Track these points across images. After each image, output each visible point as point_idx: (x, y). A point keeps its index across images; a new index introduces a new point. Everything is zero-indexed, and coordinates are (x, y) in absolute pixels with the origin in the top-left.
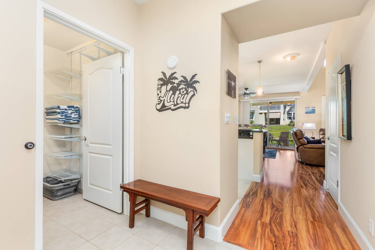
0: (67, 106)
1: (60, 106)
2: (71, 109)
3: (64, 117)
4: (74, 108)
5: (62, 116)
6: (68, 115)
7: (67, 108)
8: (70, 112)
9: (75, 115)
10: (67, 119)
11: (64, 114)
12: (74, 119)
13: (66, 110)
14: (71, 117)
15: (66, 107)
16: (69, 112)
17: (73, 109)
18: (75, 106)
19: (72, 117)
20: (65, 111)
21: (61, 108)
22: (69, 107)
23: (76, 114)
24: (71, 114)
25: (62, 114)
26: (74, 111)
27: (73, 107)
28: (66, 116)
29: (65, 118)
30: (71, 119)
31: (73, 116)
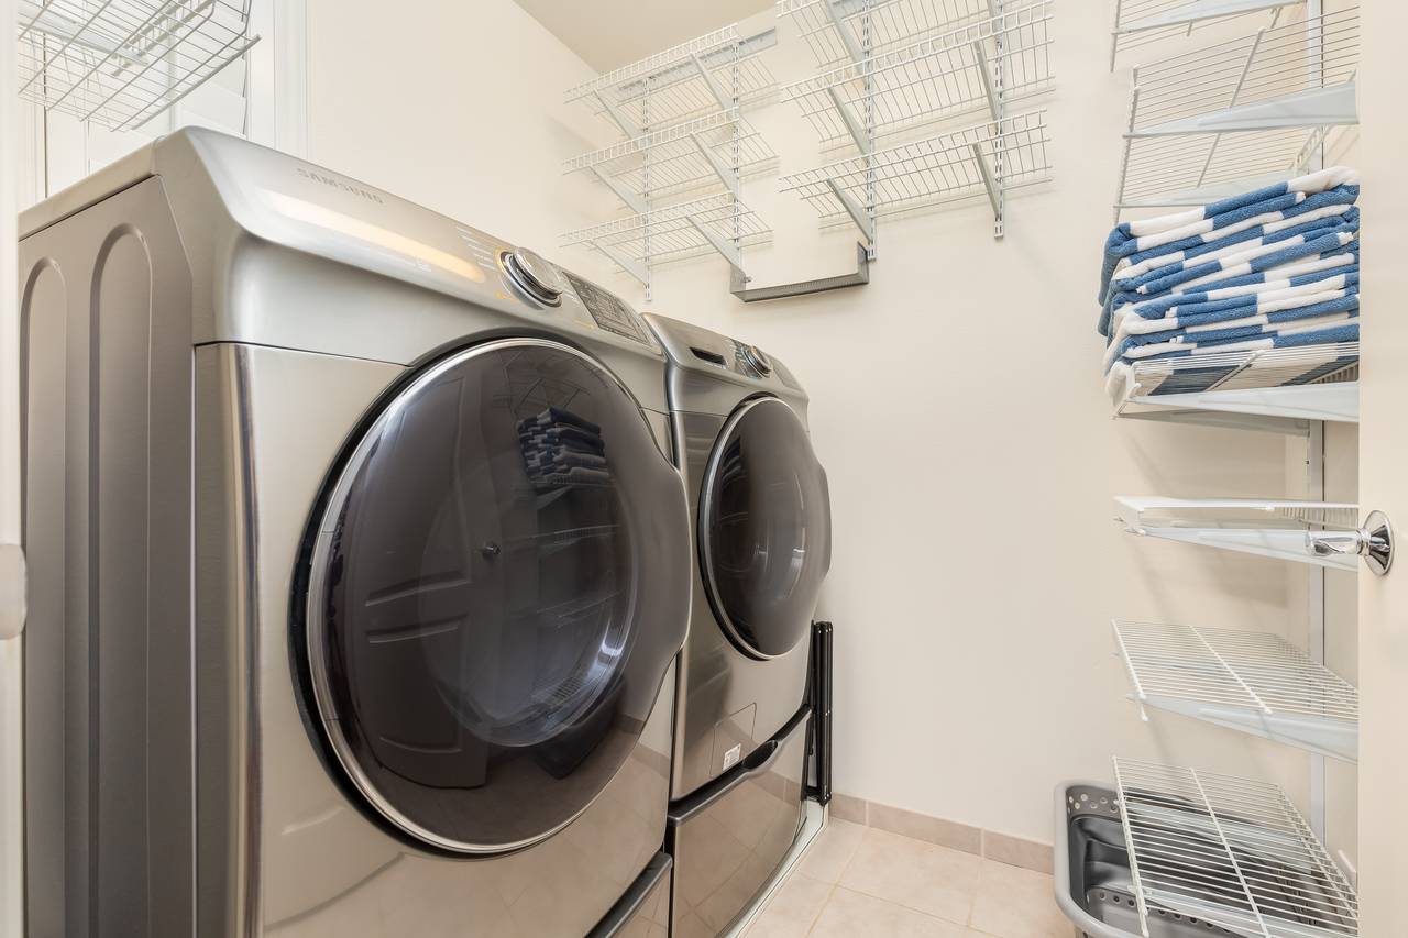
0: (1202, 210)
1: (1135, 225)
2: (1256, 231)
3: (1170, 321)
4: (1290, 208)
5: (1160, 313)
6: (1211, 295)
7: (1206, 229)
8: (1236, 259)
9: (1297, 281)
10: (1205, 341)
11: (1178, 292)
12: (1287, 329)
13: (1193, 245)
14: (1249, 305)
15: (1192, 222)
16: (1223, 262)
17: (1274, 222)
18: (1299, 183)
19: (1262, 307)
20: (1188, 263)
21: (1143, 243)
22: (1221, 213)
23: (1313, 264)
24: (1258, 270)
25: (1153, 293)
26: (1298, 240)
27: (1278, 199)
28: (1196, 309)
29: (1181, 329)
30: (1255, 333)
31: (1275, 291)
